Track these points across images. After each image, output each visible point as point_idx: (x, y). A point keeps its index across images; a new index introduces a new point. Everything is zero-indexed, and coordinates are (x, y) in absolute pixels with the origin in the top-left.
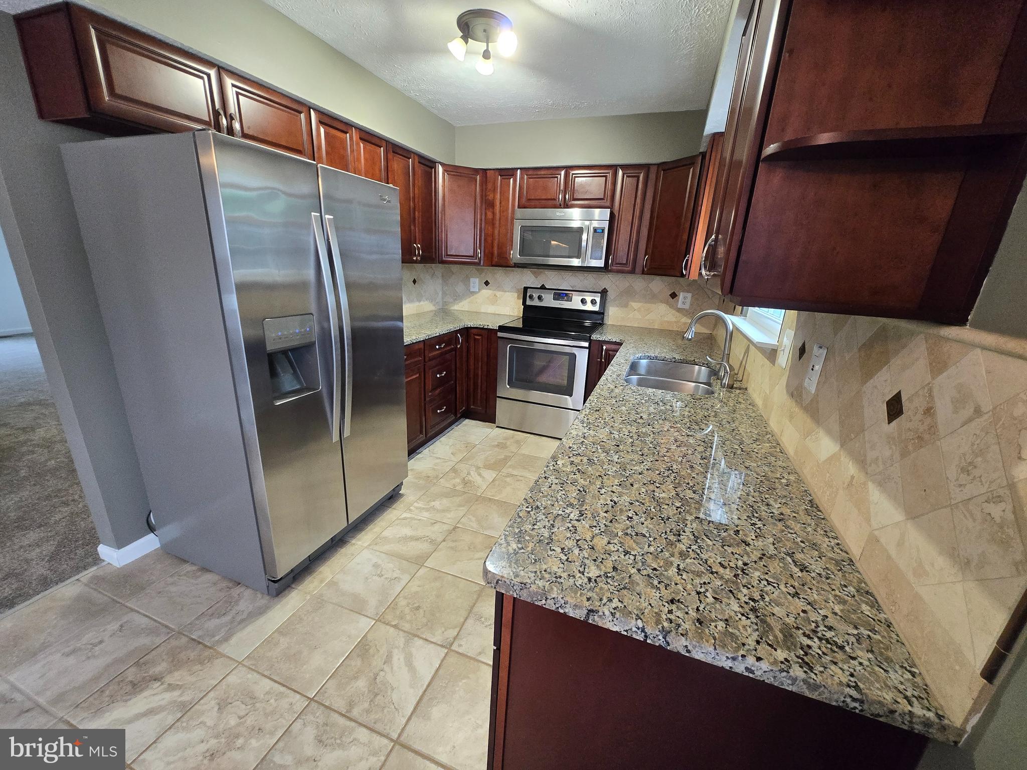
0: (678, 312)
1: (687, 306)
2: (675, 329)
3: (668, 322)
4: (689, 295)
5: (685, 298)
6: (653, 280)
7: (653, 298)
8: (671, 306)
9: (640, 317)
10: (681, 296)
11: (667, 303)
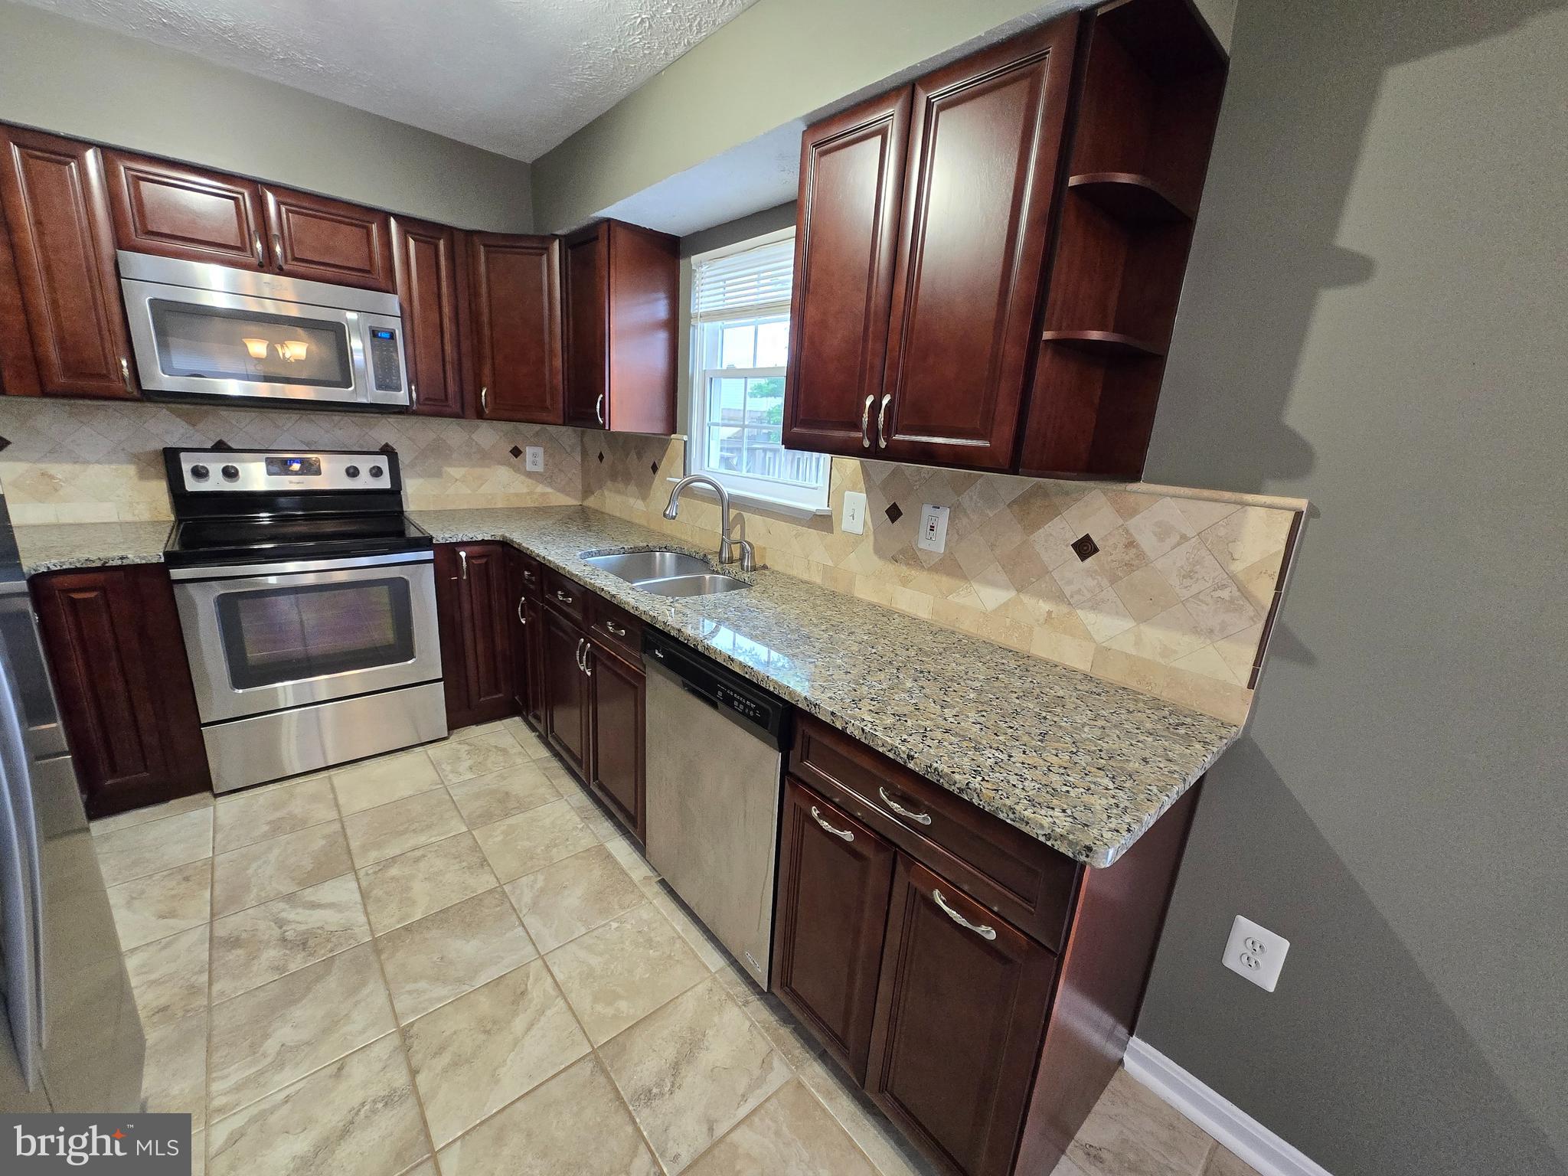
0: (530, 478)
1: (540, 468)
2: (530, 504)
3: (517, 495)
4: (540, 451)
5: (535, 455)
6: (478, 427)
7: (484, 457)
8: (517, 470)
9: (469, 492)
10: (529, 451)
11: (510, 465)
